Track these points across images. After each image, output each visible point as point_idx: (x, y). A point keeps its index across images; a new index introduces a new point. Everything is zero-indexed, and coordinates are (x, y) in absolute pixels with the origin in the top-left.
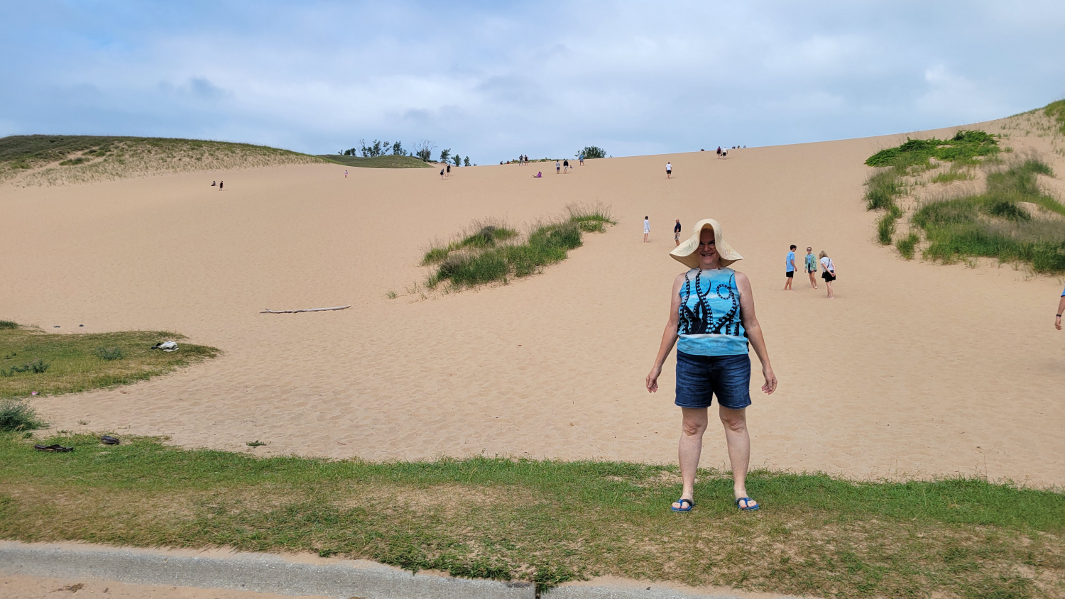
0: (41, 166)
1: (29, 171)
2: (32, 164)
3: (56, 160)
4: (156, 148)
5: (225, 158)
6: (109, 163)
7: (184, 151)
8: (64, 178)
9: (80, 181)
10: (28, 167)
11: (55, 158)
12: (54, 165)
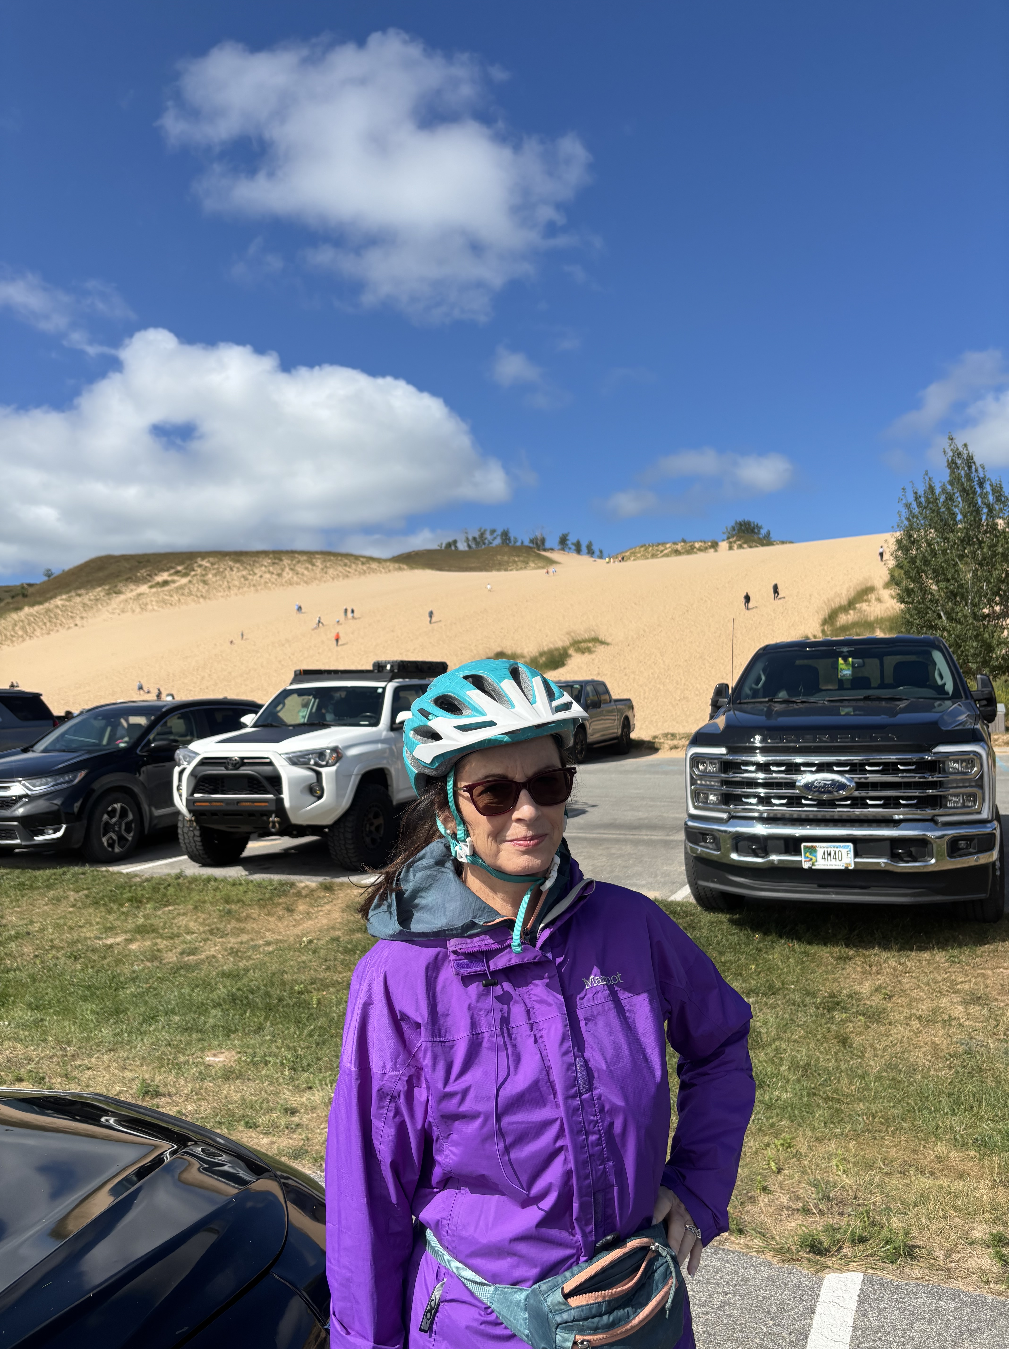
0: (132, 590)
1: (122, 597)
2: (124, 589)
3: (145, 583)
4: (238, 565)
5: (306, 572)
6: (194, 585)
7: (265, 566)
8: (154, 603)
9: (168, 605)
10: (119, 593)
11: (144, 580)
12: (144, 588)
